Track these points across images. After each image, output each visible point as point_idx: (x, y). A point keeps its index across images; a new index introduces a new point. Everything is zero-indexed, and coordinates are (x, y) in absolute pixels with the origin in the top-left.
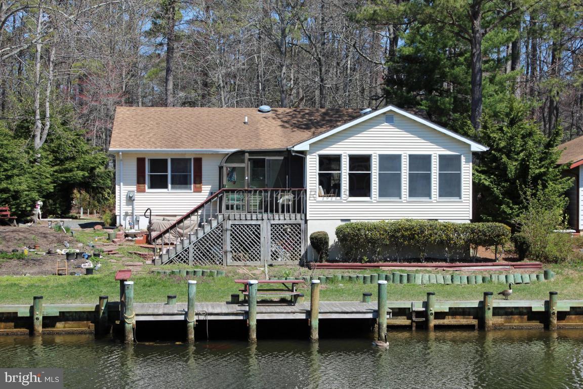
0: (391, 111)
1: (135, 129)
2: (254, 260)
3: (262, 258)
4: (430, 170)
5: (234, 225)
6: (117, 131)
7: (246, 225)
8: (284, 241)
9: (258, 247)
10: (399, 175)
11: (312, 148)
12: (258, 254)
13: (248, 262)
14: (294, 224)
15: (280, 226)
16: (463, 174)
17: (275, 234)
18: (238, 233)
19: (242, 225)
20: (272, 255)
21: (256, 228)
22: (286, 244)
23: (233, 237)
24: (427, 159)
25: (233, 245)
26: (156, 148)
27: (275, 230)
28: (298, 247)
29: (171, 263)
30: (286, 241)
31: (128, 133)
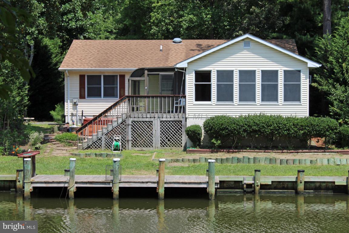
0: (247, 38)
1: (81, 55)
2: (148, 146)
3: (153, 145)
4: (277, 81)
5: (134, 121)
6: (68, 56)
7: (142, 121)
8: (170, 133)
9: (151, 138)
10: (255, 85)
11: (190, 66)
12: (151, 142)
13: (143, 148)
14: (177, 121)
15: (167, 122)
16: (302, 85)
17: (164, 128)
18: (137, 127)
19: (140, 121)
20: (161, 143)
21: (149, 124)
22: (172, 135)
23: (133, 130)
24: (275, 73)
25: (133, 136)
26: (92, 68)
27: (164, 125)
28: (180, 137)
29: (89, 148)
30: (171, 133)
31: (76, 57)
